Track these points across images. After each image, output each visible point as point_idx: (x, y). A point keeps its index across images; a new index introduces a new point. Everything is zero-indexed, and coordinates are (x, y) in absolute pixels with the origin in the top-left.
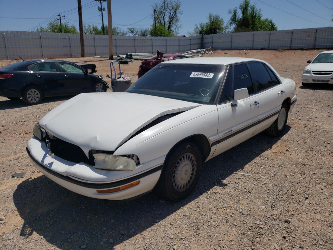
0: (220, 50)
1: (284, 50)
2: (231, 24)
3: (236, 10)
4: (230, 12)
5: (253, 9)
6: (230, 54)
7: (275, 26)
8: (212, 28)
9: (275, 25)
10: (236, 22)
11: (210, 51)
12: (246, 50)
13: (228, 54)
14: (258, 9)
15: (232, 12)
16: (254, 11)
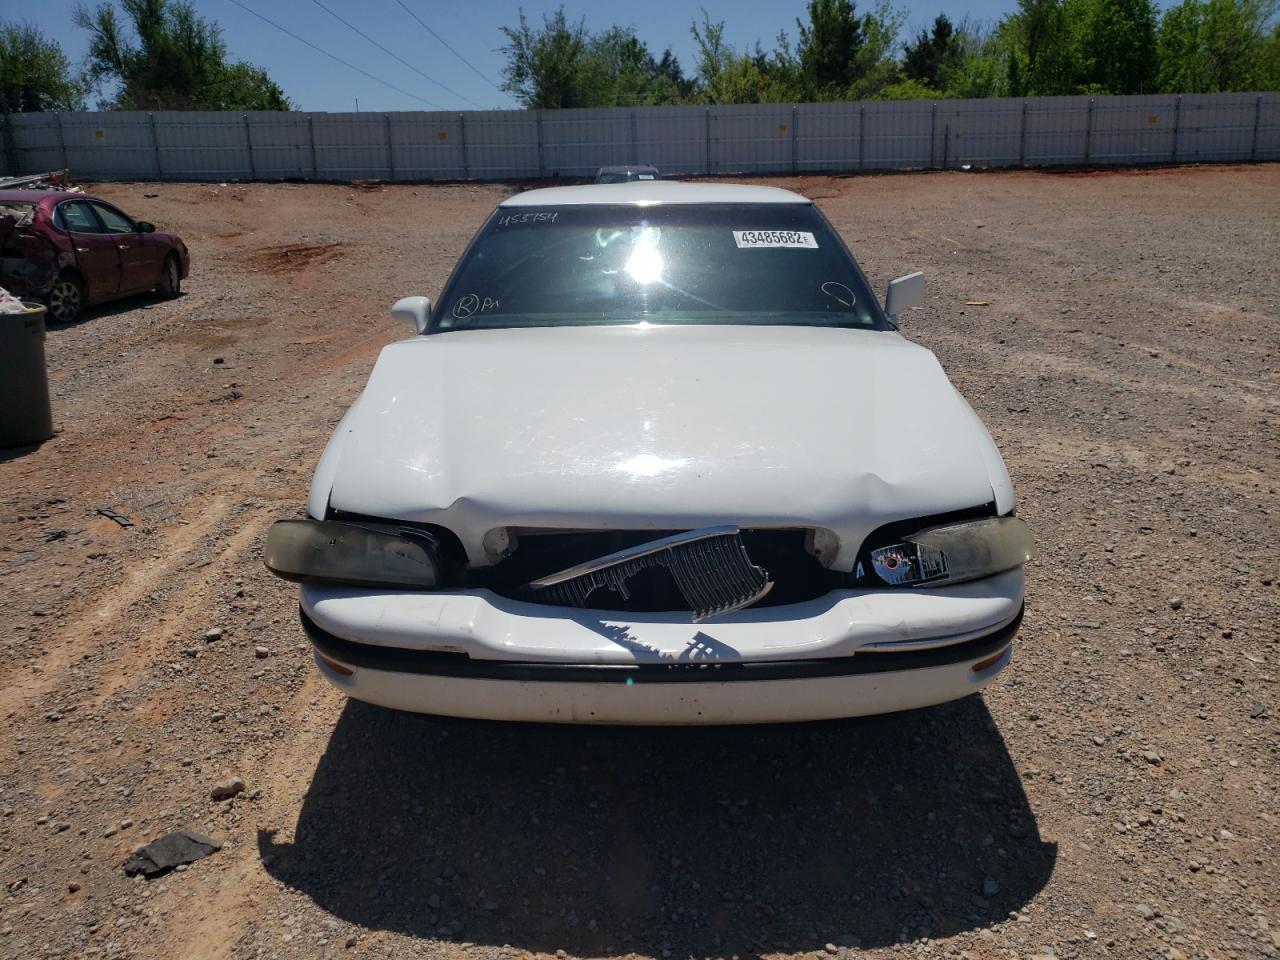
0: (111, 182)
1: (371, 186)
2: (96, 71)
3: (110, 14)
4: (83, 20)
5: (184, 18)
6: (172, 200)
7: (283, 97)
8: (14, 81)
9: (281, 93)
10: (118, 64)
11: (65, 186)
12: (229, 181)
13: (161, 197)
14: (206, 22)
15: (95, 21)
16: (191, 30)
